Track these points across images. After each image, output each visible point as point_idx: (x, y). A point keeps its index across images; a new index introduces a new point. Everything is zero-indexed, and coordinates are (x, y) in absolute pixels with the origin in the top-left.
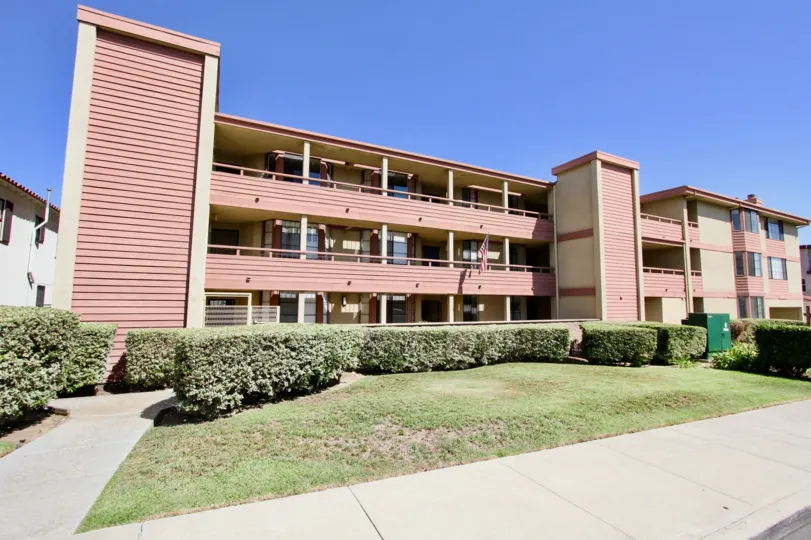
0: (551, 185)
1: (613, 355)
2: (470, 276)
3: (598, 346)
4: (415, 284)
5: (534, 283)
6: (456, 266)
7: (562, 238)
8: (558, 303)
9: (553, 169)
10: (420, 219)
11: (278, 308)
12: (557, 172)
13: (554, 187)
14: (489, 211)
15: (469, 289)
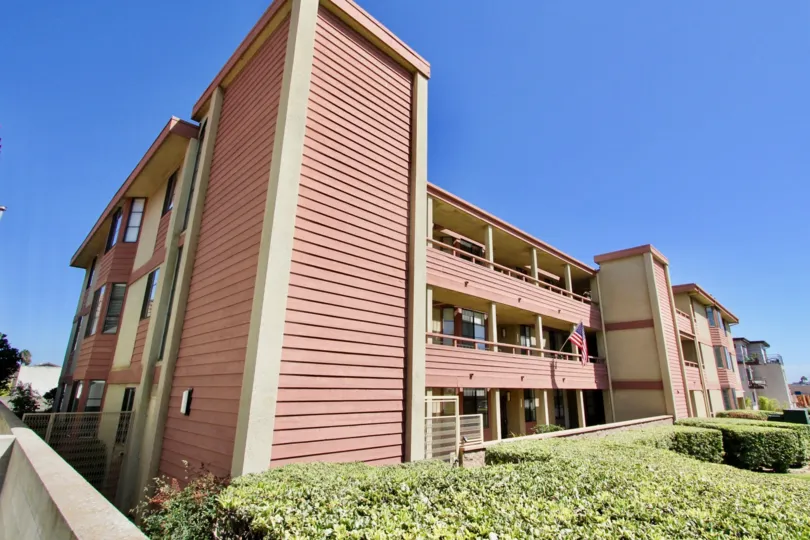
0: (595, 272)
1: (766, 459)
2: (556, 367)
3: (750, 450)
5: (596, 374)
6: (546, 355)
7: (611, 327)
8: (613, 399)
9: (595, 257)
10: (519, 300)
11: (481, 415)
12: (599, 260)
13: (598, 275)
14: (550, 291)
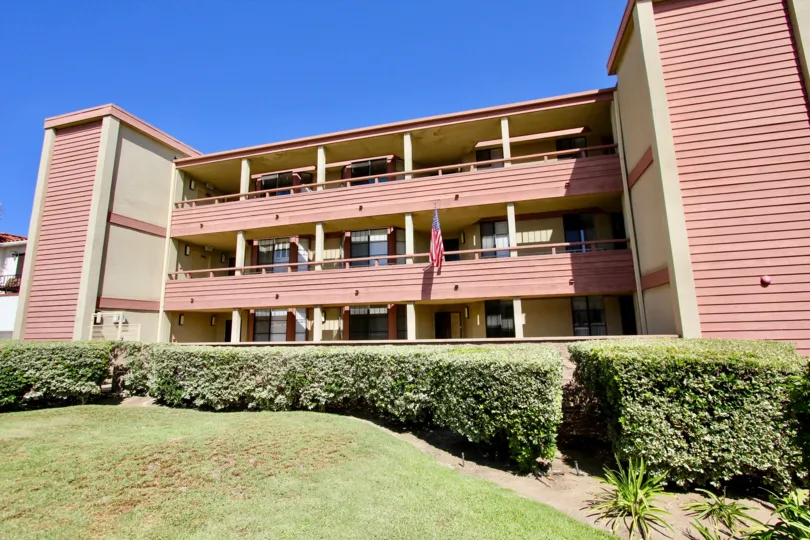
2: (439, 273)
4: (354, 291)
6: (416, 260)
8: (641, 304)
10: (361, 208)
13: (615, 94)
15: (442, 293)
